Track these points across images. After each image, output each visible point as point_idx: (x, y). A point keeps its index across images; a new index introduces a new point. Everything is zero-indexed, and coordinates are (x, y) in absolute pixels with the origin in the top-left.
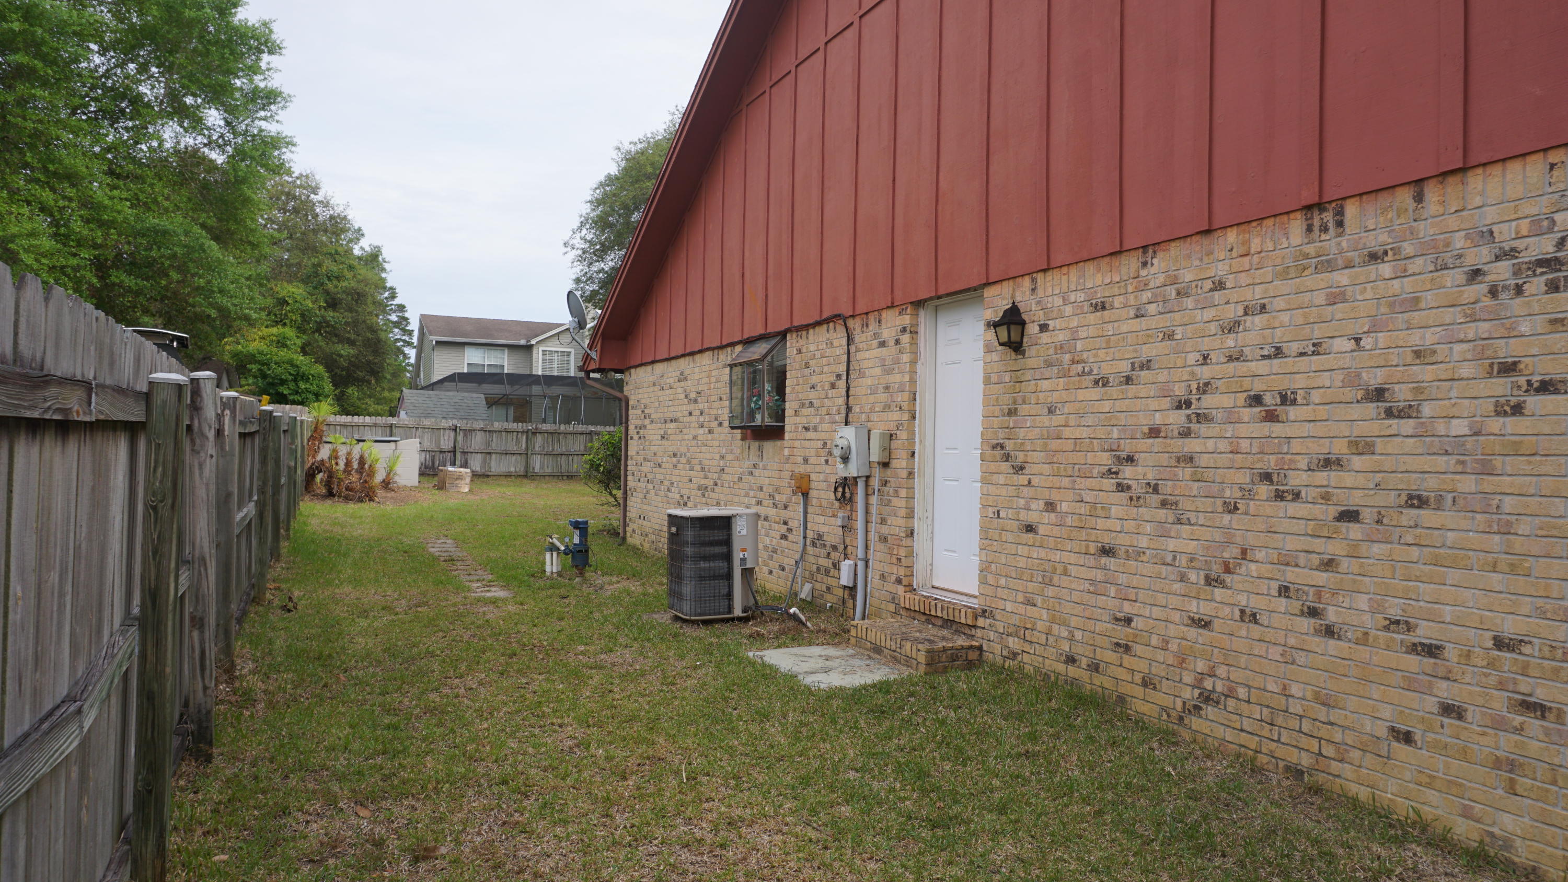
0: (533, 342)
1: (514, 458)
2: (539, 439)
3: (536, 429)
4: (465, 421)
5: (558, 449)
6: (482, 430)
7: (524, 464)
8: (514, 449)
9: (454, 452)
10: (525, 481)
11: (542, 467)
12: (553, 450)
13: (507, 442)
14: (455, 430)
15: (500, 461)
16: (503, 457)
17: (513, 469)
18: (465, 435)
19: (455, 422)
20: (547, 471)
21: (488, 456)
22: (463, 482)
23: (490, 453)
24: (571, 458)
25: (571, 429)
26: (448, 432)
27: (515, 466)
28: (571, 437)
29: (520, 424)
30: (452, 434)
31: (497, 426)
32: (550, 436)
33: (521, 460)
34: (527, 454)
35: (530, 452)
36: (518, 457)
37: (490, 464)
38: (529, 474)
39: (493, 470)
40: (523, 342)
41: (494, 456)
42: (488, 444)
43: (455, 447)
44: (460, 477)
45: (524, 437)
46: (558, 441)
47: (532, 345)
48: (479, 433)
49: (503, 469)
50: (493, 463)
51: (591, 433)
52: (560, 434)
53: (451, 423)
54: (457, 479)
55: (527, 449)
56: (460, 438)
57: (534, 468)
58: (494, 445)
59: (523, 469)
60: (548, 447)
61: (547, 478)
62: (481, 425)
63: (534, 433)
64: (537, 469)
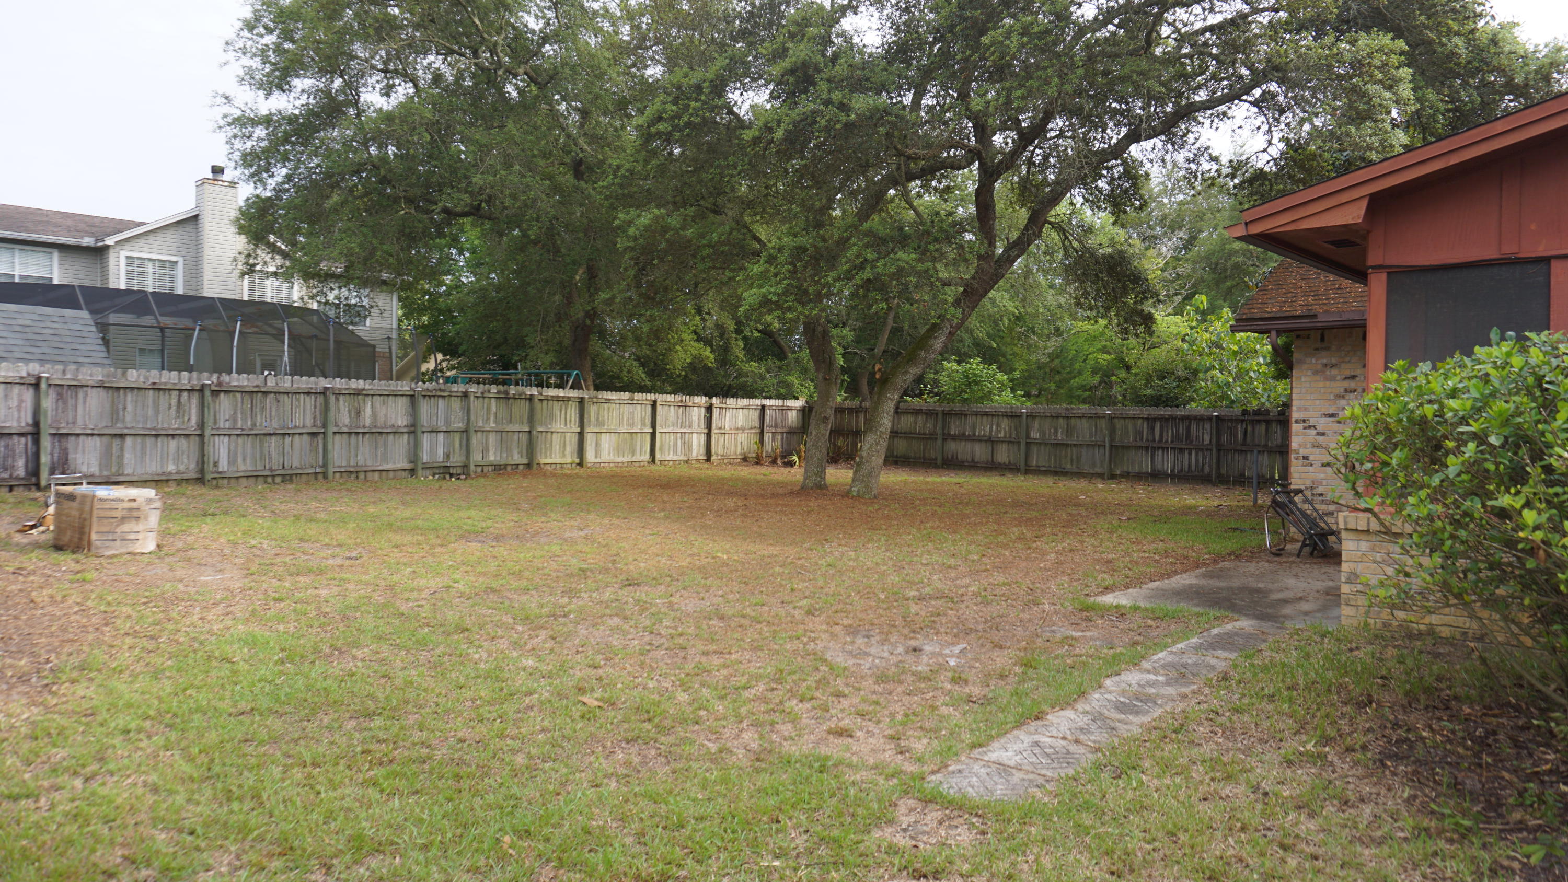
0: (110, 241)
1: (173, 444)
2: (224, 406)
3: (220, 384)
4: (60, 367)
5: (264, 423)
6: (101, 386)
7: (195, 455)
8: (175, 425)
9: (36, 435)
10: (199, 490)
11: (232, 461)
12: (254, 425)
13: (157, 412)
14: (36, 385)
15: (143, 452)
16: (150, 441)
17: (171, 468)
18: (60, 396)
19: (34, 368)
20: (243, 467)
21: (116, 442)
22: (140, 527)
23: (122, 436)
24: (288, 440)
25: (288, 385)
26: (16, 390)
27: (177, 461)
28: (286, 399)
29: (185, 374)
30: (29, 395)
31: (134, 376)
32: (247, 398)
33: (189, 448)
34: (201, 436)
35: (208, 432)
36: (183, 441)
37: (121, 457)
38: (208, 476)
39: (128, 470)
40: (88, 241)
41: (129, 441)
42: (115, 414)
43: (36, 424)
44: (133, 514)
45: (195, 400)
46: (263, 409)
47: (108, 247)
48: (93, 393)
49: (152, 468)
50: (128, 456)
51: (324, 392)
52: (265, 393)
53: (23, 370)
54: (124, 519)
55: (202, 425)
56: (48, 402)
57: (216, 464)
58: (128, 418)
59: (193, 466)
60: (244, 420)
61: (244, 482)
62: (98, 375)
63: (215, 393)
64: (223, 465)
